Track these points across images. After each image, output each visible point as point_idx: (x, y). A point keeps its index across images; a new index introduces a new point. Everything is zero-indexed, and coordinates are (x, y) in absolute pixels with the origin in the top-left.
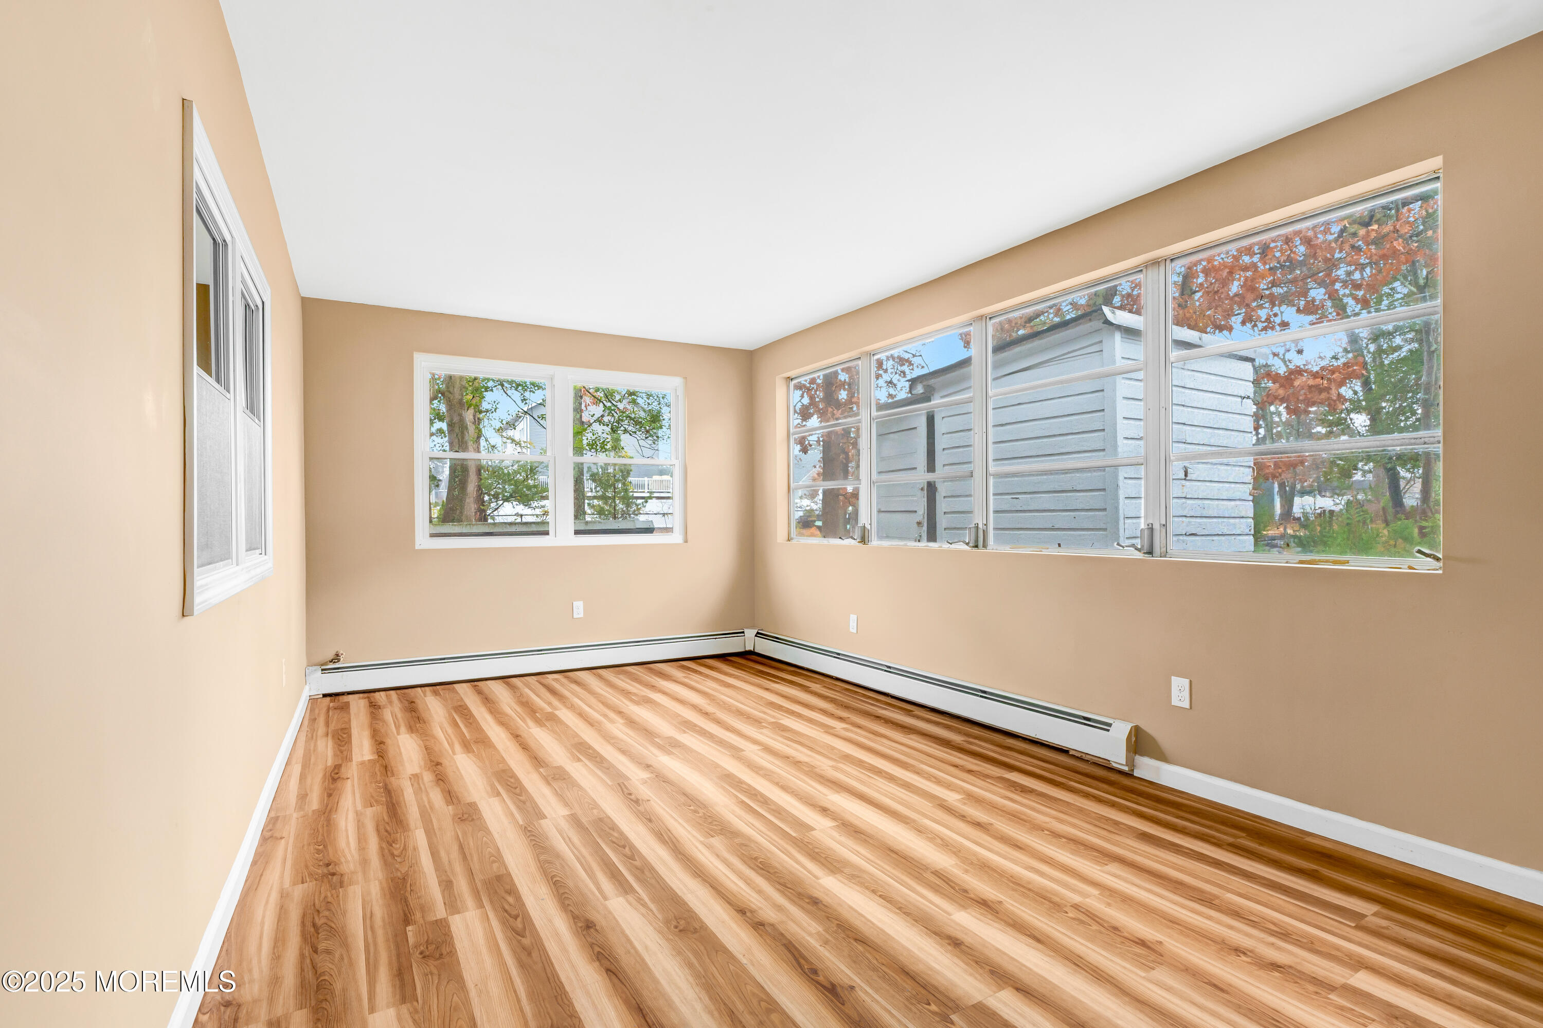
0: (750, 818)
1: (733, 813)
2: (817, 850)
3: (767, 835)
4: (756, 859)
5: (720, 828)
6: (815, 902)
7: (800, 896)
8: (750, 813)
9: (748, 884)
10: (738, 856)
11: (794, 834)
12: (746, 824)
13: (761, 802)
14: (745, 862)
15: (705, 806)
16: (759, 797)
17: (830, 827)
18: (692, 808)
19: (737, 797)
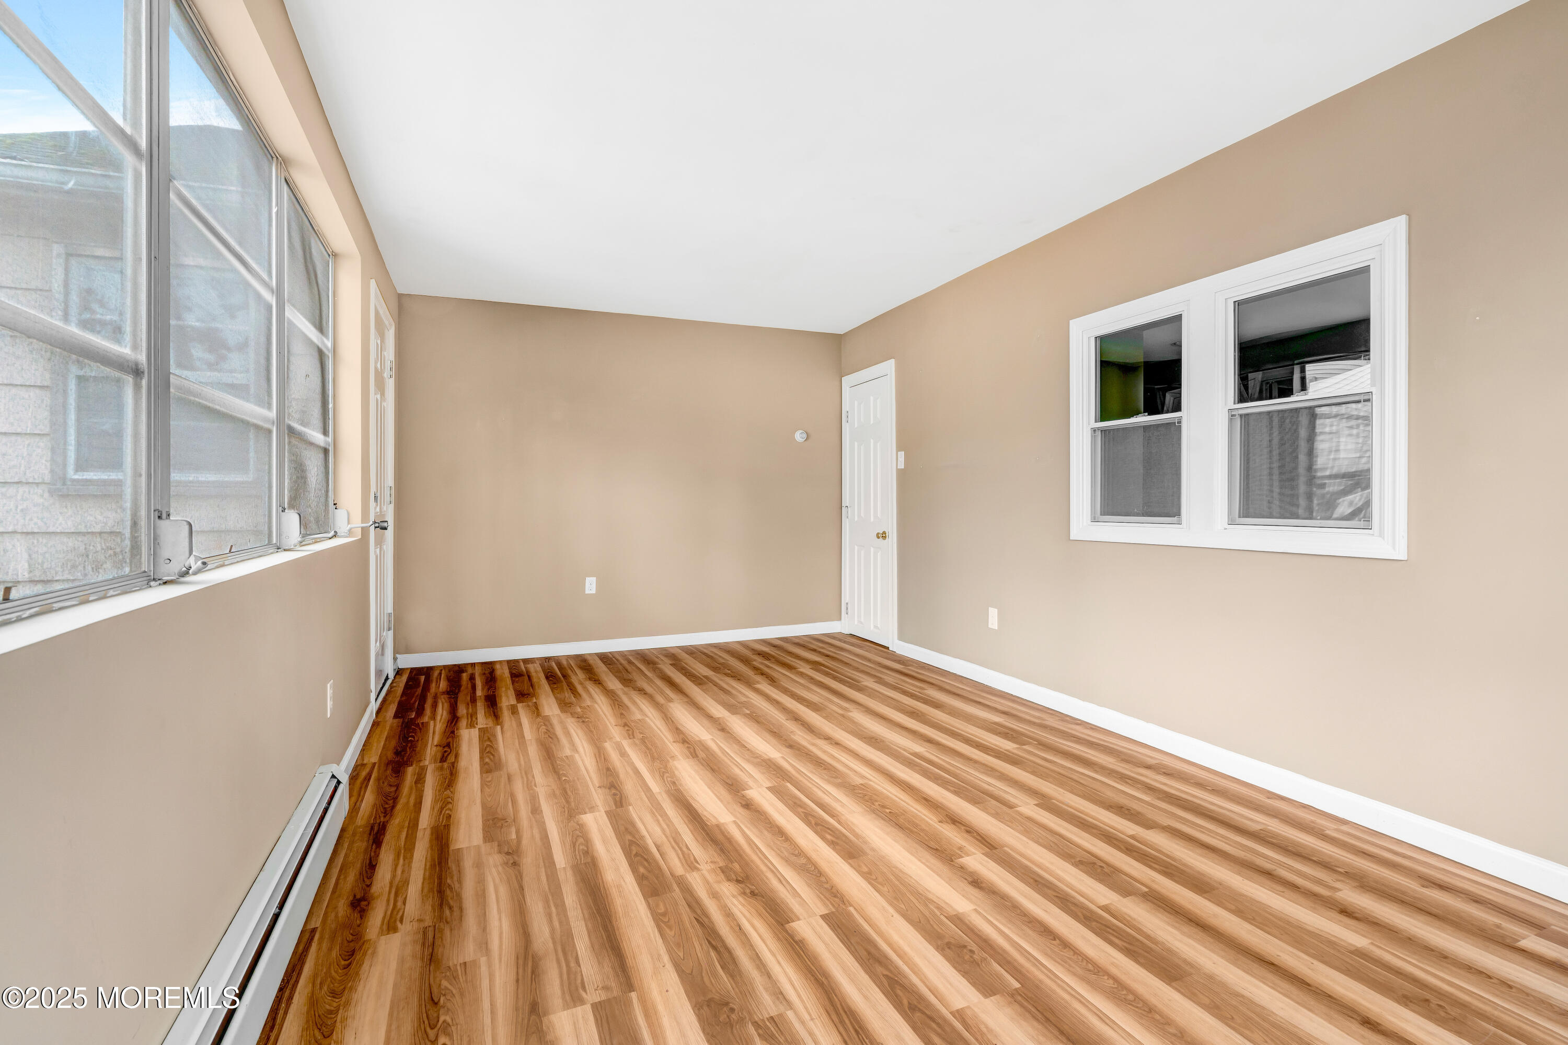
0: (827, 799)
1: (843, 805)
2: (775, 772)
3: (813, 784)
4: (825, 769)
5: (856, 791)
6: (790, 746)
7: (799, 749)
8: (825, 804)
9: (832, 755)
10: (839, 771)
11: (788, 784)
12: (830, 793)
13: (811, 815)
14: (834, 767)
15: (873, 811)
16: (813, 822)
17: (752, 788)
18: (888, 811)
19: (839, 822)
